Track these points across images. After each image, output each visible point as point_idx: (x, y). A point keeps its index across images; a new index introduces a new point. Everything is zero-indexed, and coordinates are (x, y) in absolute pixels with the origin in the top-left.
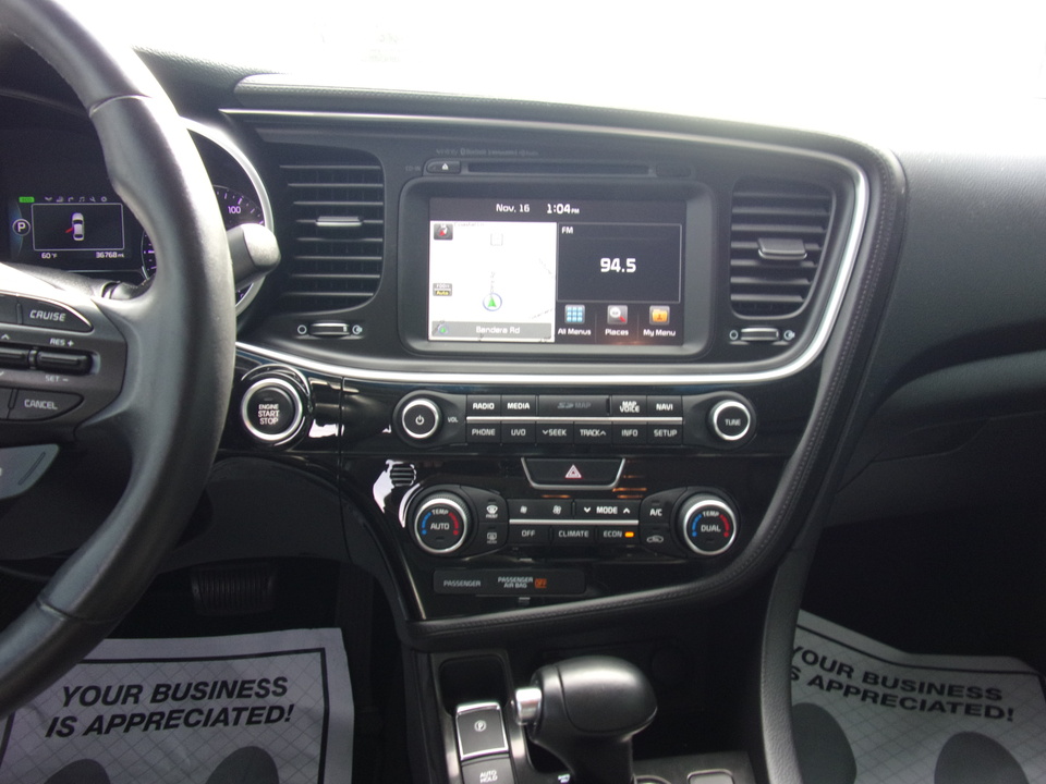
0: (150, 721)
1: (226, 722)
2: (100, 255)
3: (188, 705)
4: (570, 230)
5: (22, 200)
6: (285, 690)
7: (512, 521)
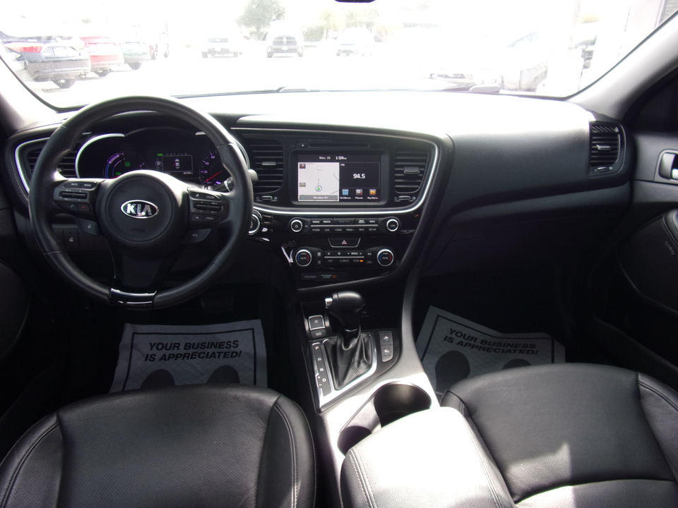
0: (185, 356)
1: (215, 357)
2: (185, 173)
3: (199, 350)
4: (343, 165)
5: (159, 155)
6: (237, 345)
7: (325, 257)
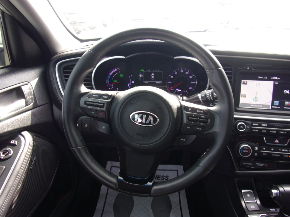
2: (157, 83)
4: (277, 83)
5: (141, 70)
6: (168, 179)
7: (261, 151)
